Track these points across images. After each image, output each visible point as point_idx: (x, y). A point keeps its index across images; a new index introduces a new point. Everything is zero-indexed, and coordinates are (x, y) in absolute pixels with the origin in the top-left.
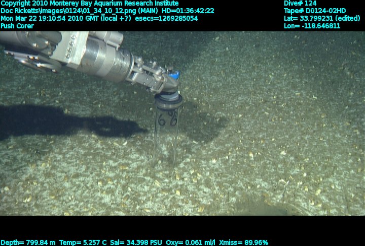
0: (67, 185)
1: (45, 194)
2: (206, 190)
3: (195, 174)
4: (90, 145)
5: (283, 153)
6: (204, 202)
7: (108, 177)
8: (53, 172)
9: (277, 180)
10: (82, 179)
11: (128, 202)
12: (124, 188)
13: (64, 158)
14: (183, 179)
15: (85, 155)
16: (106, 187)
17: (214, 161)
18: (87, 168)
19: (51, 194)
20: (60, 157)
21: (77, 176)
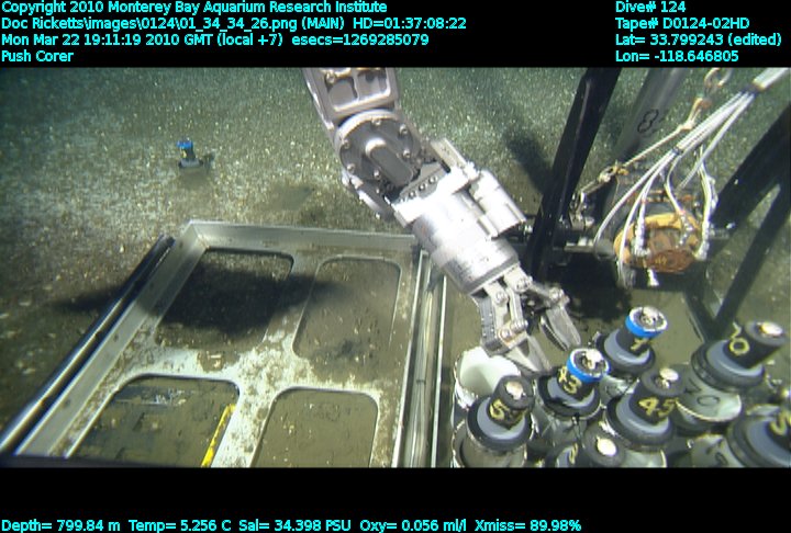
0: (108, 213)
1: (89, 224)
2: (239, 187)
3: (225, 177)
4: (113, 172)
5: (293, 143)
6: (241, 197)
7: (145, 198)
8: (87, 205)
9: (294, 165)
10: (119, 205)
11: (174, 213)
12: (165, 203)
13: (92, 190)
14: (216, 183)
15: (113, 183)
16: (147, 207)
17: (237, 163)
18: (121, 195)
19: (96, 223)
20: (86, 190)
21: (114, 203)
